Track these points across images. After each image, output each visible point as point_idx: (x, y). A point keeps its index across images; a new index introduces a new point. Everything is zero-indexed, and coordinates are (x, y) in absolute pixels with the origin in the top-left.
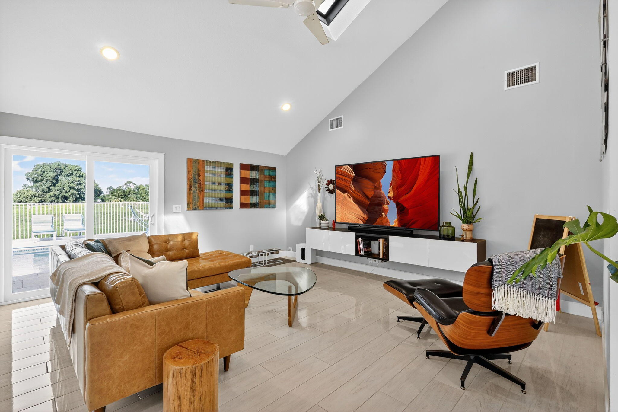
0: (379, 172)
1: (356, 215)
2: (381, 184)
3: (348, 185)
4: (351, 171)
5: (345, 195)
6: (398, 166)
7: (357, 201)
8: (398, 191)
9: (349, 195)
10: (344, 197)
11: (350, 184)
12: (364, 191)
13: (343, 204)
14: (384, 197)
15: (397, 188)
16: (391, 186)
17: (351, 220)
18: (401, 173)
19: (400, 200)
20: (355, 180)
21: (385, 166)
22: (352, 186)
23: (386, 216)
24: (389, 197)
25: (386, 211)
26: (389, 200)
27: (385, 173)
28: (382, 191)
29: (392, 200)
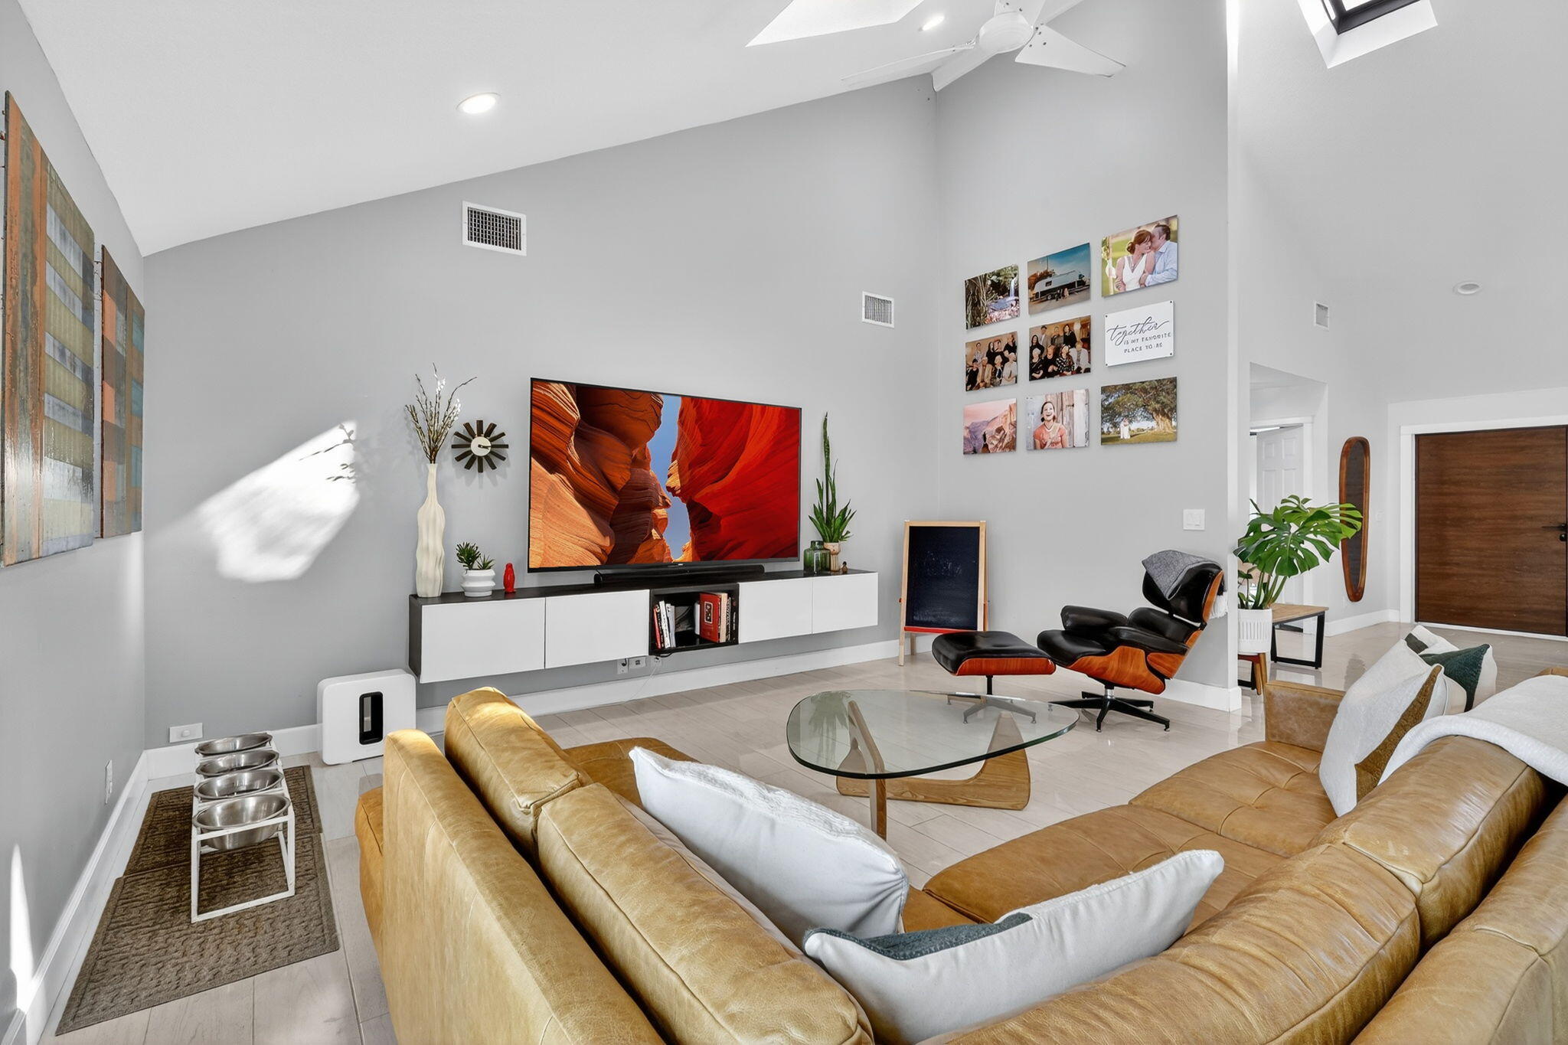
0: (642, 420)
1: (583, 542)
2: (648, 453)
3: (561, 446)
4: (572, 404)
5: (554, 478)
6: (692, 412)
7: (586, 499)
8: (692, 473)
9: (564, 478)
10: (552, 487)
11: (567, 444)
12: (605, 470)
13: (549, 509)
14: (657, 488)
15: (690, 467)
16: (676, 462)
17: (568, 556)
18: (701, 431)
19: (697, 497)
20: (581, 436)
21: (660, 407)
22: (573, 447)
23: (661, 537)
24: (669, 489)
25: (661, 524)
26: (668, 495)
27: (658, 423)
28: (652, 472)
29: (677, 495)
